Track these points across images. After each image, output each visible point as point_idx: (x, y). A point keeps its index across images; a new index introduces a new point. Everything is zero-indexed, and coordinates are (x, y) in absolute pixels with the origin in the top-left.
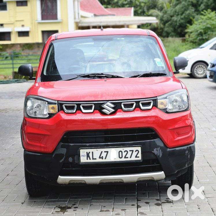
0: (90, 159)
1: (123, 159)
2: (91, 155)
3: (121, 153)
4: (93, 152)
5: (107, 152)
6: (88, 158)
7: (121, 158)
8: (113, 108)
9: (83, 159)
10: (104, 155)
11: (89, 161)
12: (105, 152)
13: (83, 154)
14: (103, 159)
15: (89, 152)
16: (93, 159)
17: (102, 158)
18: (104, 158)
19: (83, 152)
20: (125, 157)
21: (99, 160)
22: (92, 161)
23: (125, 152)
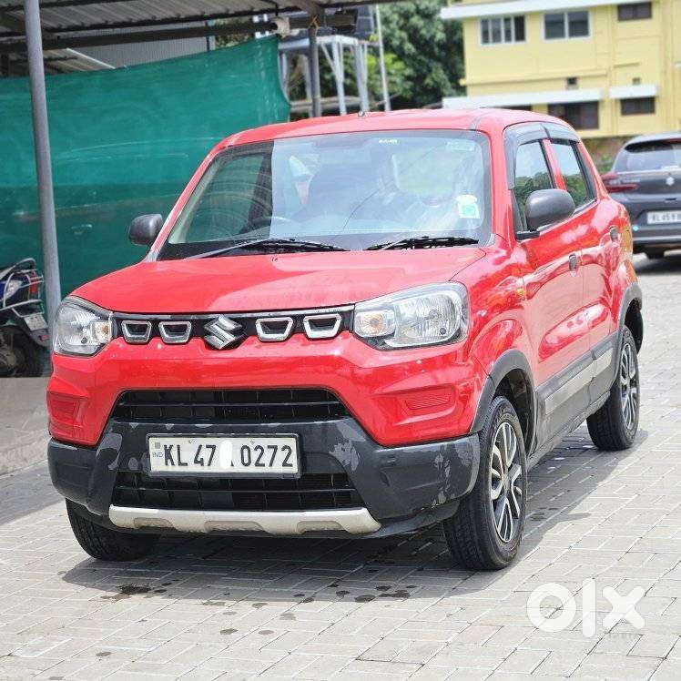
0: (173, 464)
1: (252, 469)
2: (174, 453)
3: (246, 451)
4: (179, 447)
5: (213, 447)
6: (169, 461)
7: (246, 465)
8: (233, 332)
9: (158, 465)
10: (205, 454)
11: (170, 469)
12: (208, 447)
13: (157, 451)
14: (202, 465)
15: (171, 446)
16: (180, 464)
17: (201, 462)
18: (206, 462)
19: (156, 445)
20: (257, 464)
21: (194, 468)
22: (177, 469)
23: (256, 449)
